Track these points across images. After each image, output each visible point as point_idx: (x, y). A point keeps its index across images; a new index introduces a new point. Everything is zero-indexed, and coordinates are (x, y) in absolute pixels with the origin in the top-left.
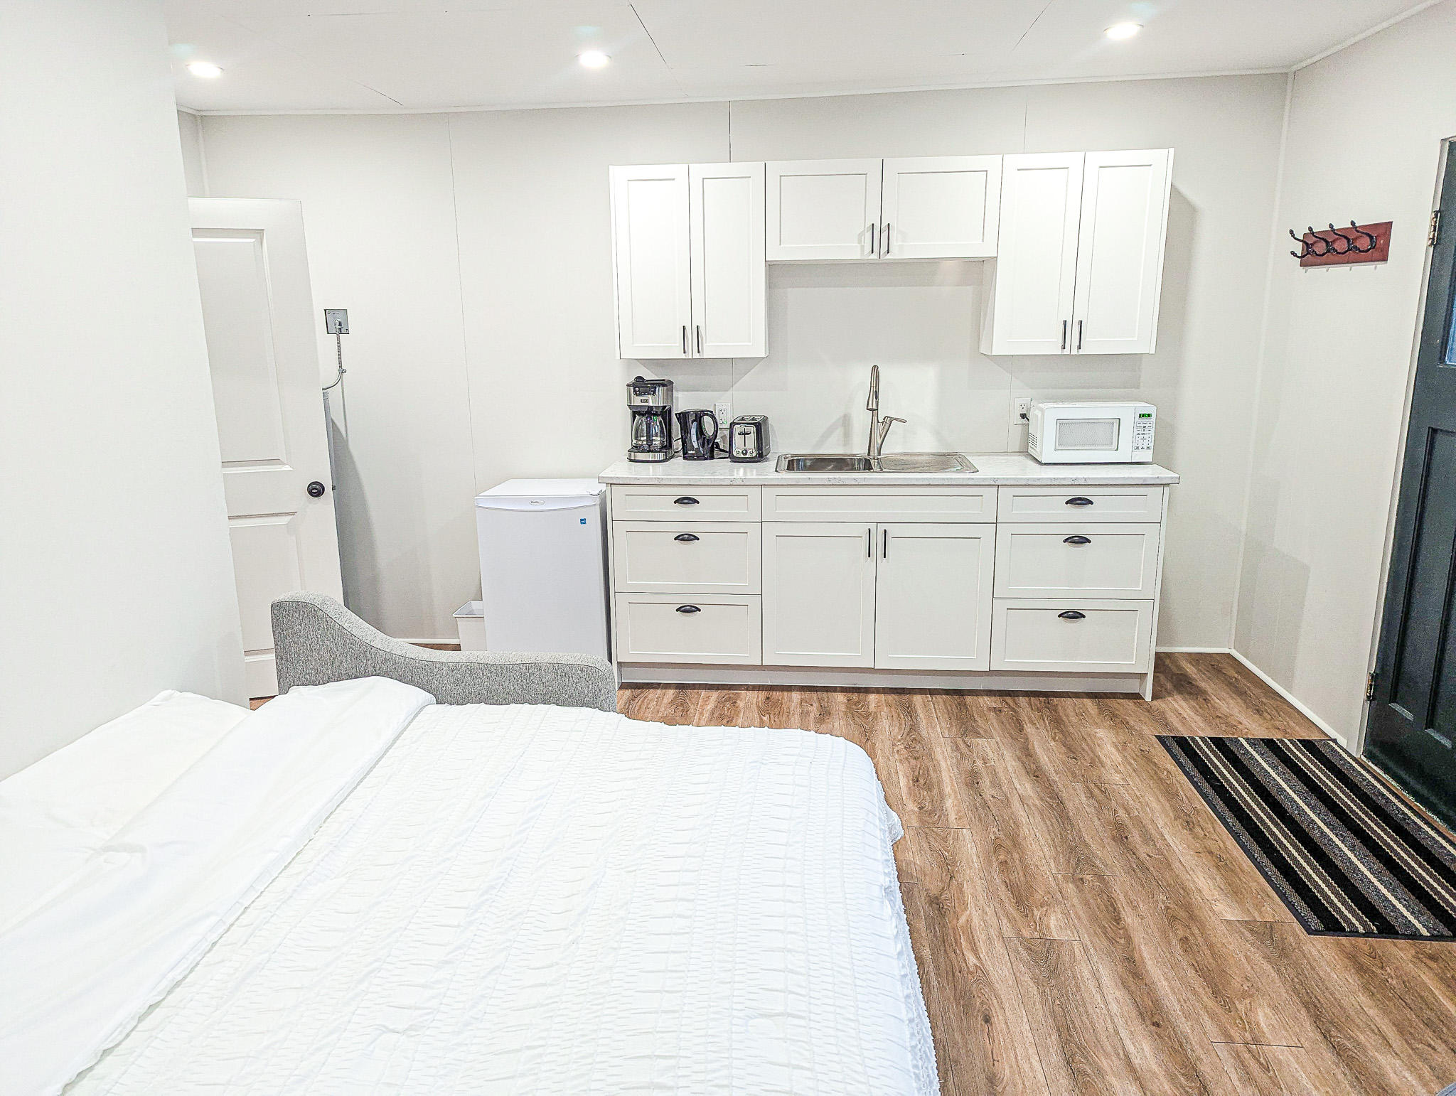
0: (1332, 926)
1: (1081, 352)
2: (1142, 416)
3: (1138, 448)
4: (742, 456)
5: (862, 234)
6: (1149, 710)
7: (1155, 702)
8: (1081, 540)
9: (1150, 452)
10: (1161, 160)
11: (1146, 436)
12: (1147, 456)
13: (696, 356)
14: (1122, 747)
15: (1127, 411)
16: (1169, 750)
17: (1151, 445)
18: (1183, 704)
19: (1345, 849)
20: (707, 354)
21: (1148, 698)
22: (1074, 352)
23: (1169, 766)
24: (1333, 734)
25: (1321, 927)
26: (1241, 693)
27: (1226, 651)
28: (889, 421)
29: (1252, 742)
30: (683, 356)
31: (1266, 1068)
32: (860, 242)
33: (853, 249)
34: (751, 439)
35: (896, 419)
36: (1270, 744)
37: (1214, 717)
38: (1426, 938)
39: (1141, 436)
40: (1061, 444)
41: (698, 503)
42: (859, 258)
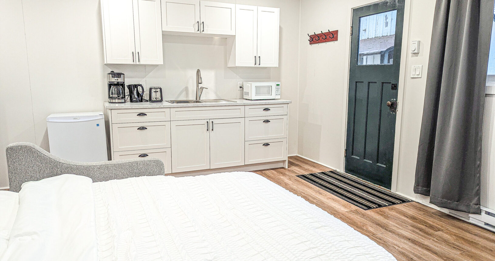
0: (369, 208)
1: (260, 66)
2: (277, 85)
3: (276, 95)
4: (155, 100)
5: (194, 25)
6: (289, 170)
7: (289, 169)
8: (267, 121)
9: (280, 96)
10: (277, 10)
11: (278, 91)
12: (279, 97)
13: (138, 63)
14: (290, 179)
15: (273, 84)
16: (301, 178)
17: (280, 94)
18: (295, 168)
19: (358, 192)
20: (142, 62)
21: (287, 168)
22: (258, 66)
23: (304, 182)
24: (335, 169)
25: (367, 208)
26: (307, 164)
27: (296, 155)
28: (202, 88)
29: (319, 173)
30: (132, 63)
31: (381, 239)
32: (194, 27)
33: (192, 29)
34: (159, 94)
35: (205, 88)
36: (323, 173)
37: (306, 170)
38: (388, 206)
39: (277, 91)
40: (257, 93)
41: (146, 115)
42: (194, 32)
